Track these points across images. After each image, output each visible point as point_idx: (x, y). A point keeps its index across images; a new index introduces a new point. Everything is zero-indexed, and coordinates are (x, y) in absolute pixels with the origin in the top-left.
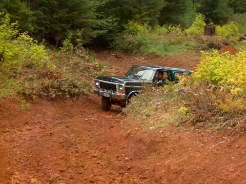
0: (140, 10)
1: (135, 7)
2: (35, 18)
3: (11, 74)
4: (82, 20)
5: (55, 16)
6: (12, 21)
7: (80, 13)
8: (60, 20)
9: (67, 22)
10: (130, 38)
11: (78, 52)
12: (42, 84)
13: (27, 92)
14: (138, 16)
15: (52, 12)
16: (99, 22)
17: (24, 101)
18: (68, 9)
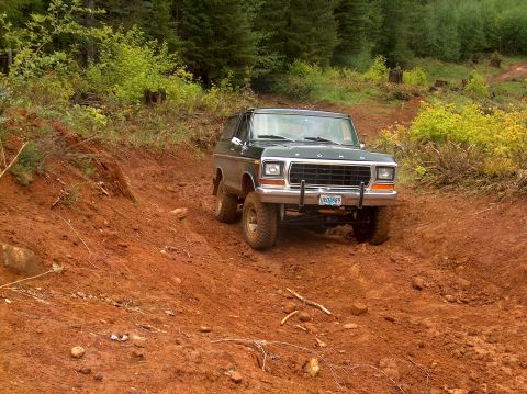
0: (309, 47)
1: (303, 43)
2: (185, 50)
3: (181, 115)
4: (241, 56)
5: (209, 49)
6: (170, 51)
7: (239, 47)
8: (215, 54)
9: (224, 57)
10: (296, 81)
11: (246, 94)
12: (217, 131)
13: (201, 139)
14: (306, 54)
15: (206, 43)
16: (261, 59)
17: (198, 150)
18: (225, 41)
